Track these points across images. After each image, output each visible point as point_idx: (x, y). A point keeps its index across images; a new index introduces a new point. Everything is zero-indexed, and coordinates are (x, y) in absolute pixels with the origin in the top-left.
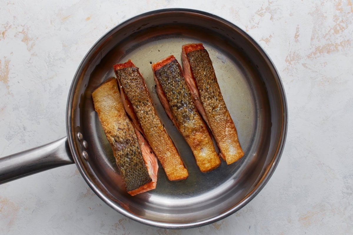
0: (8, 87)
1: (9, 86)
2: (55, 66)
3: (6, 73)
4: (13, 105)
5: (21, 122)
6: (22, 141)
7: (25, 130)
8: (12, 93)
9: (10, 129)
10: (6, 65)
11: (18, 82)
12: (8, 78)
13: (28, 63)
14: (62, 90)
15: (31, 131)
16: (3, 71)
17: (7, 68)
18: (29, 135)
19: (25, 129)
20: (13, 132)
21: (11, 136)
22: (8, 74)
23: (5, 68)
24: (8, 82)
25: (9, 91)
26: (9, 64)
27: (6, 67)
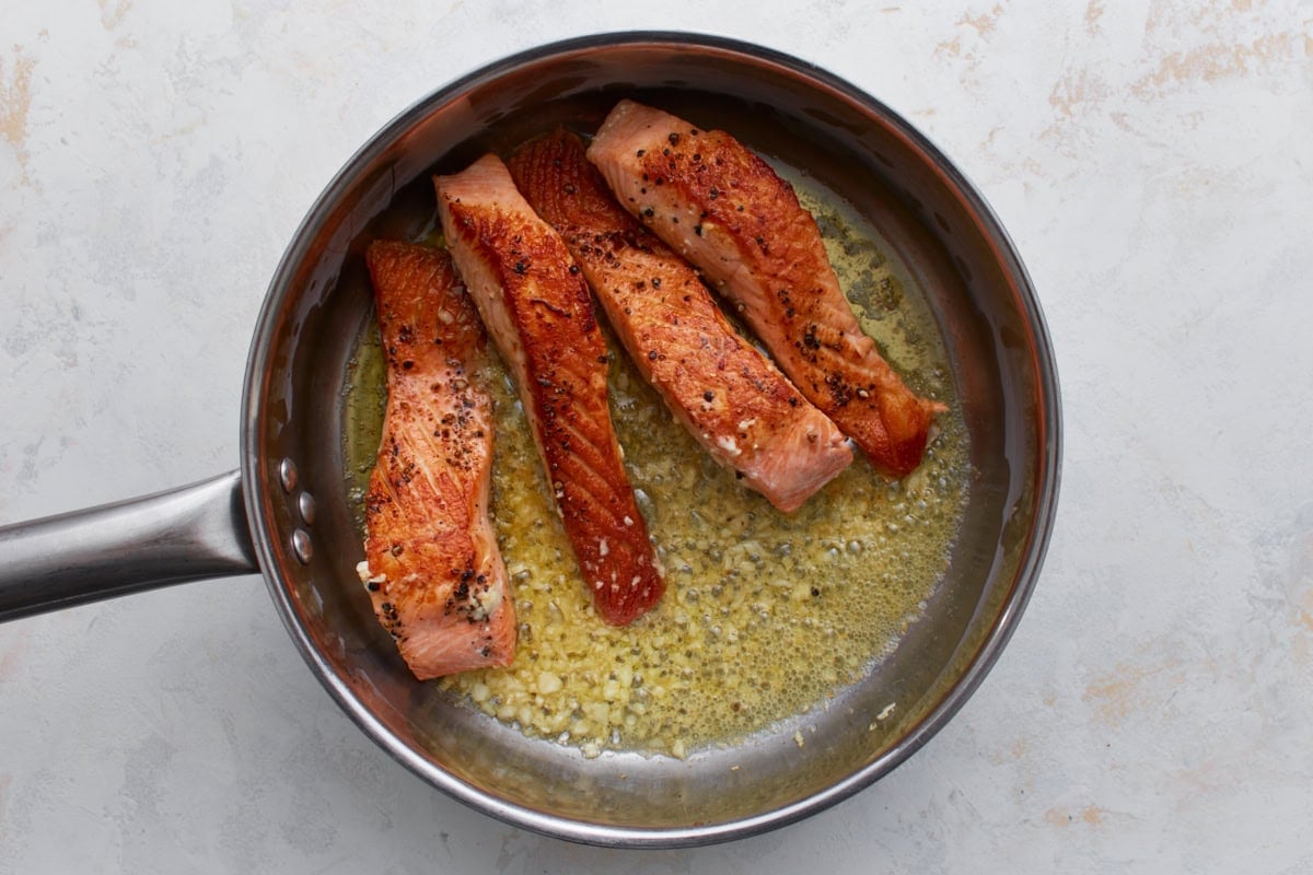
0: (23, 157)
1: (26, 155)
2: (201, 86)
3: (17, 107)
4: (40, 223)
5: (65, 290)
6: (64, 359)
7: (77, 318)
8: (37, 181)
9: (24, 311)
10: (22, 77)
11: (63, 141)
12: (26, 124)
13: (102, 74)
14: (222, 176)
15: (102, 323)
16: (8, 98)
17: (24, 88)
18: (93, 337)
19: (77, 313)
20: (34, 323)
21: (26, 337)
22: (26, 111)
23: (17, 85)
24: (24, 139)
25: (25, 172)
26: (30, 73)
27: (21, 83)
